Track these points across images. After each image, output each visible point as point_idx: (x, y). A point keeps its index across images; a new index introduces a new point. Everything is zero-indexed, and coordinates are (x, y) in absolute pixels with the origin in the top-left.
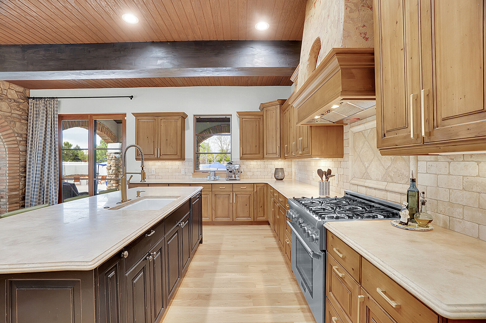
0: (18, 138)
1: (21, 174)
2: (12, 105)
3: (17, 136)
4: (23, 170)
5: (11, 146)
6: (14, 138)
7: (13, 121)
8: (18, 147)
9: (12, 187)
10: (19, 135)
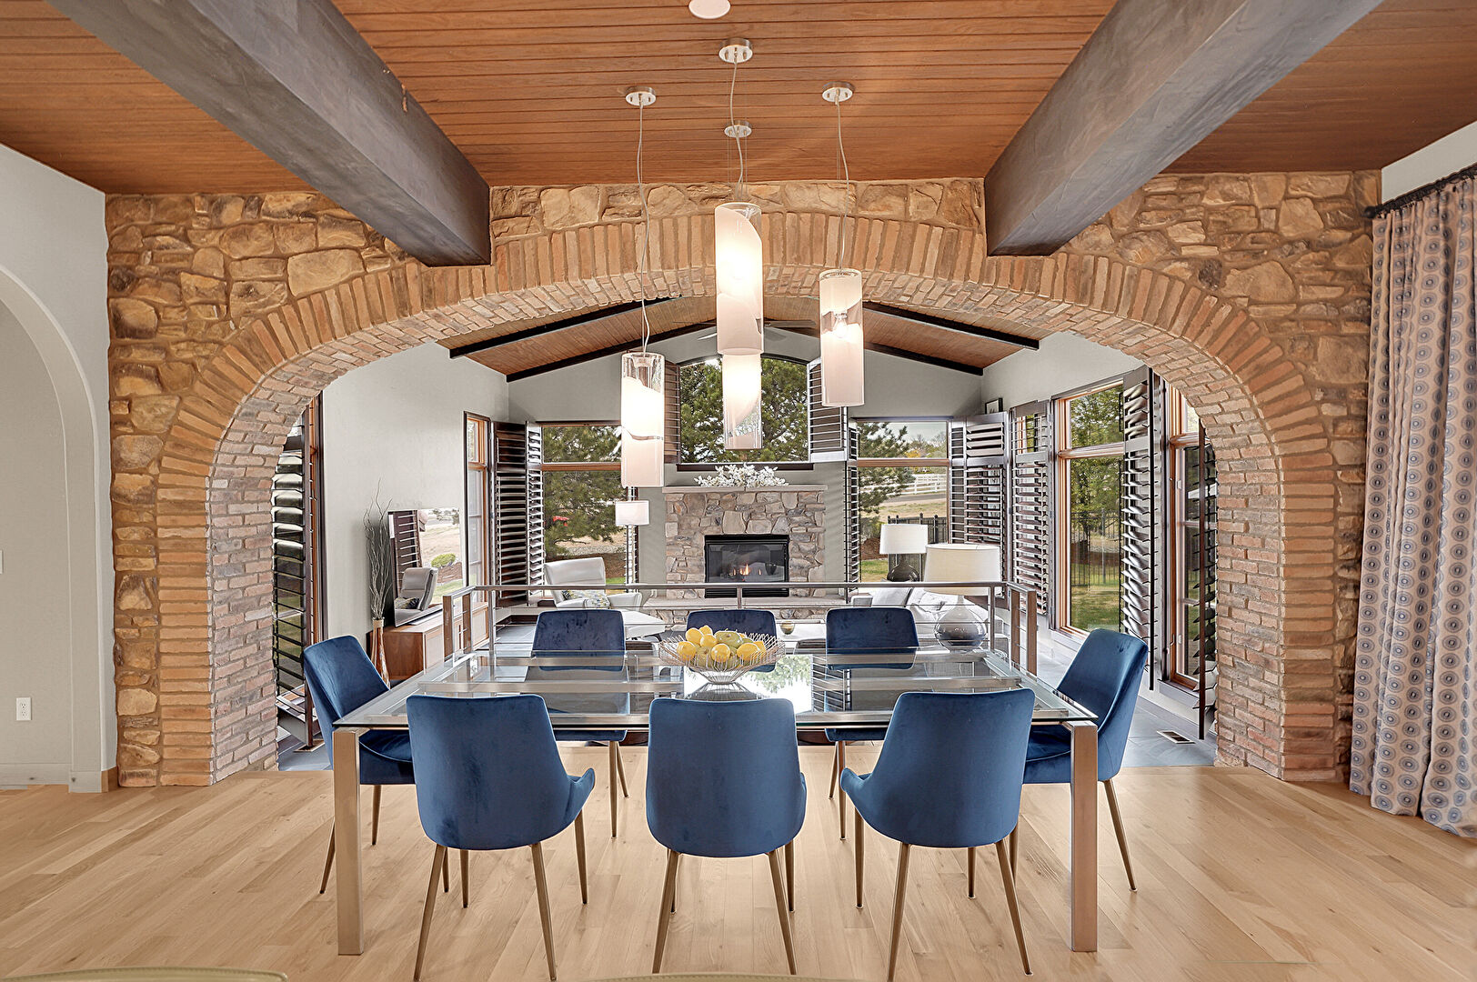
0: (1327, 410)
1: (1344, 574)
2: (1298, 265)
3: (1323, 401)
4: (1352, 555)
5: (1296, 448)
6: (1310, 412)
7: (1302, 337)
8: (1327, 449)
9: (1302, 627)
10: (1332, 396)
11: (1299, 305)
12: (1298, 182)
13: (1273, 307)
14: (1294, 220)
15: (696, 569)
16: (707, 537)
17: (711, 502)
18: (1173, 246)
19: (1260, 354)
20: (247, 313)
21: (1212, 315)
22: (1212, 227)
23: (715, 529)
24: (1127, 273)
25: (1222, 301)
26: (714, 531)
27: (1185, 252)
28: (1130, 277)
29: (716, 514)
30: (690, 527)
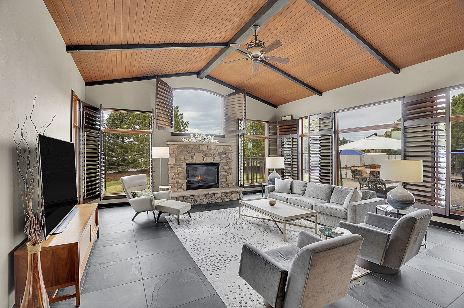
15: (182, 178)
16: (187, 164)
17: (190, 149)
23: (191, 160)
26: (190, 161)
29: (191, 154)
30: (180, 160)
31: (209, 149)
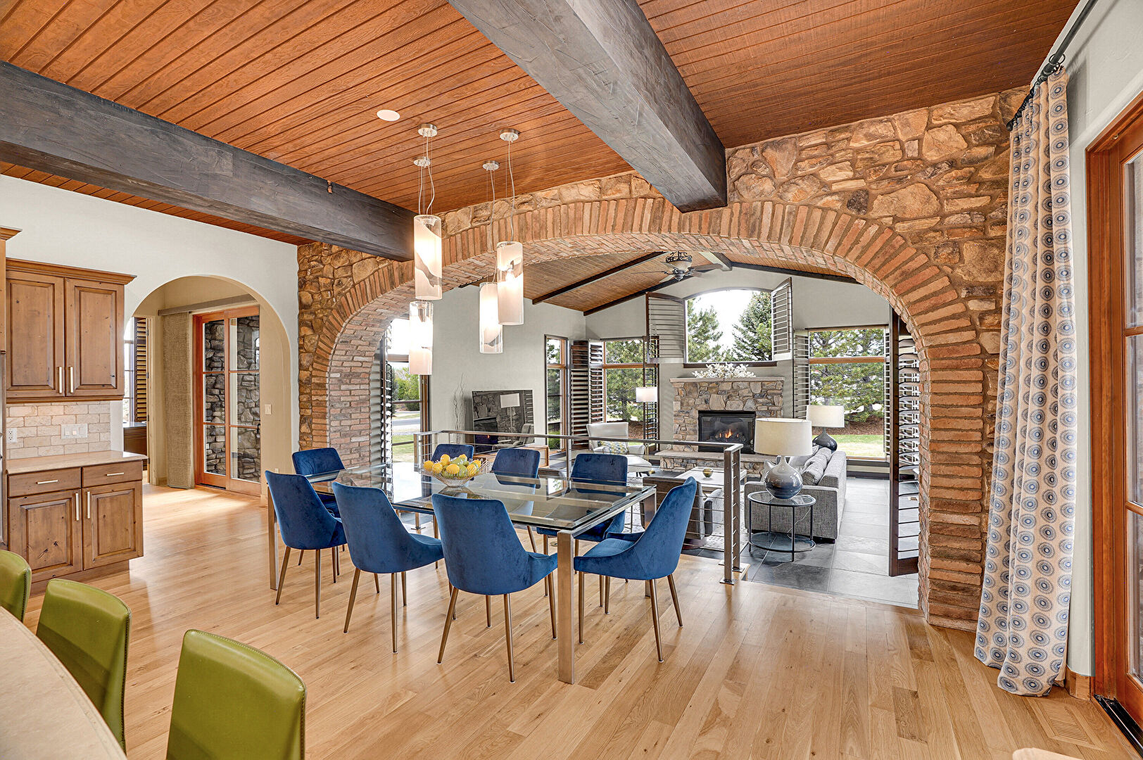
0: (974, 305)
2: (941, 183)
3: (968, 298)
5: (941, 340)
6: (958, 308)
7: (945, 245)
8: (976, 340)
9: (948, 495)
10: (978, 292)
11: (944, 217)
12: (940, 112)
13: (917, 222)
14: (938, 145)
15: (691, 432)
16: (700, 412)
17: (702, 389)
18: (824, 184)
19: (906, 263)
20: (339, 293)
21: (861, 234)
22: (860, 164)
24: (787, 210)
25: (870, 222)
26: (703, 407)
27: (835, 187)
28: (790, 213)
29: (705, 396)
30: (688, 405)
31: (735, 388)
